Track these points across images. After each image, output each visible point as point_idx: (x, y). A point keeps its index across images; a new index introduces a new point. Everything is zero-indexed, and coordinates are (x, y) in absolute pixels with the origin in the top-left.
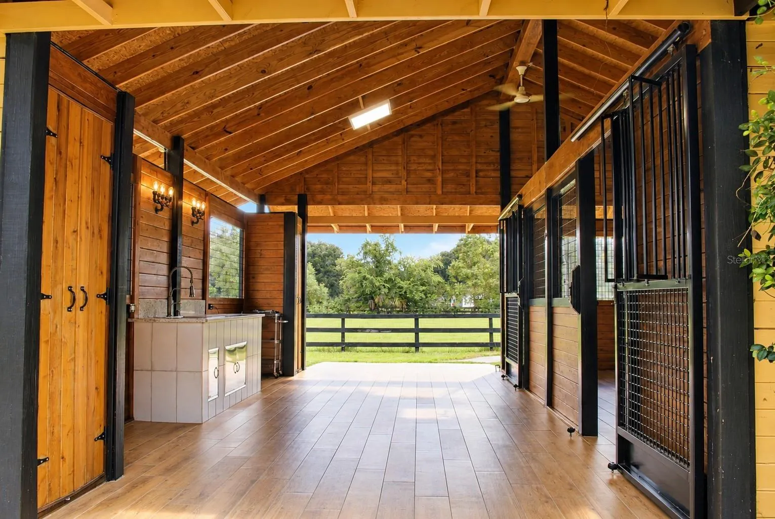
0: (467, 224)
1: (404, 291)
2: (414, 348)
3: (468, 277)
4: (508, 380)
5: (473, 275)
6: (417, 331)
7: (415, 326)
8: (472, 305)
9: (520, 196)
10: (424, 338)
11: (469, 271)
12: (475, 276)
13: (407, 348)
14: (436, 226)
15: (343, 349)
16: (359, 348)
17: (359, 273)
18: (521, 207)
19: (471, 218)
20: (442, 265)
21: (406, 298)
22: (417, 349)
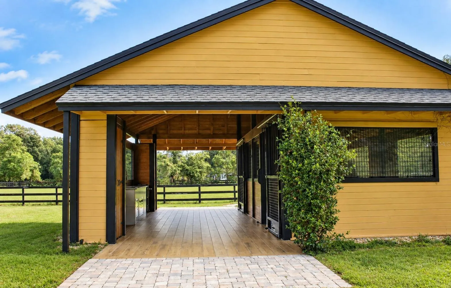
0: (223, 147)
1: (189, 172)
2: (198, 201)
3: (223, 163)
4: (240, 211)
5: (226, 162)
6: (200, 193)
7: (199, 191)
8: (226, 179)
9: (244, 139)
10: (203, 196)
11: (224, 160)
12: (228, 163)
13: (195, 201)
14: (210, 148)
15: (164, 203)
16: (172, 202)
17: (164, 162)
18: (244, 143)
19: (225, 144)
20: (209, 157)
21: (190, 176)
22: (200, 202)
